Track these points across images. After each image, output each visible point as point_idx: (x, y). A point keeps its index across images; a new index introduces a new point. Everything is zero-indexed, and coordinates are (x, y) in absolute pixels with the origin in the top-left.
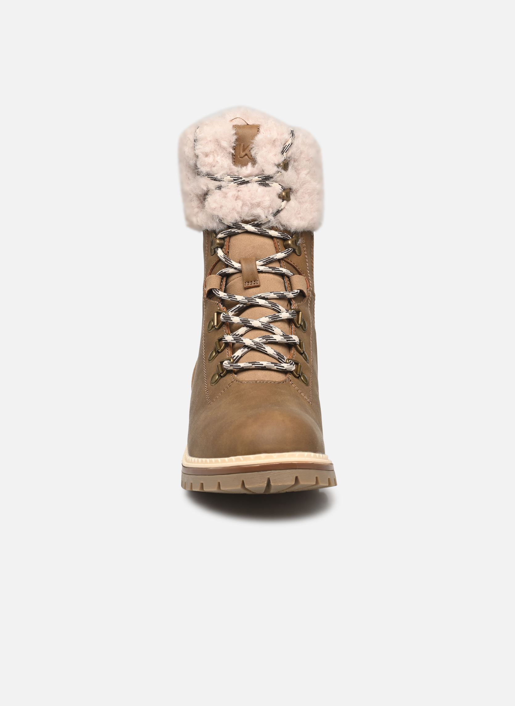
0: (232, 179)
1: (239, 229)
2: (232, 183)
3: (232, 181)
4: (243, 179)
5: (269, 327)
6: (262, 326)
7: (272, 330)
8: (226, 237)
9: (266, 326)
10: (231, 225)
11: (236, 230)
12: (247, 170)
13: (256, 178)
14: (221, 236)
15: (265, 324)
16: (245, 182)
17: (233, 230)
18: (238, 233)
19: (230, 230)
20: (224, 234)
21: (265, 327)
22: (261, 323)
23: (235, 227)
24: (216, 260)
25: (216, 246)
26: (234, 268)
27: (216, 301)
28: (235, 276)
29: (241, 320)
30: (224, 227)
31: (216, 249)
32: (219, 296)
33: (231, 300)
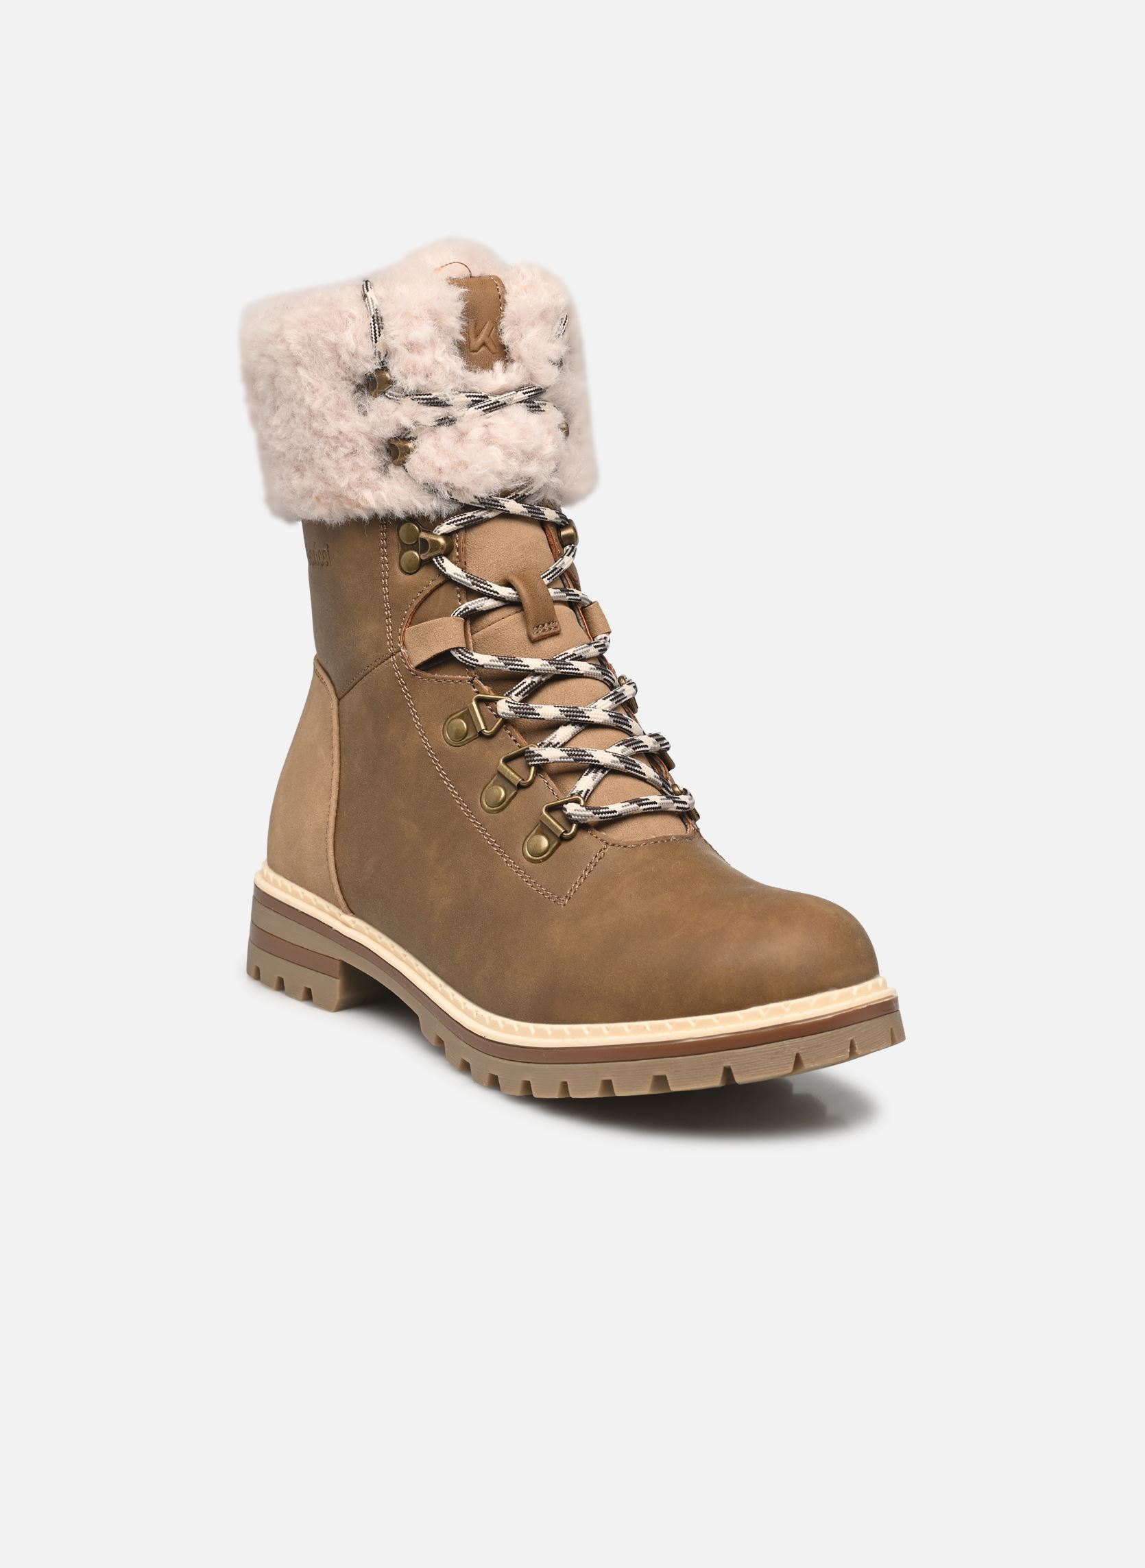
0: (470, 399)
1: (491, 511)
2: (472, 409)
3: (470, 406)
4: (493, 399)
5: (577, 712)
6: (563, 715)
7: (586, 717)
8: (457, 531)
9: (571, 712)
10: (476, 503)
11: (483, 512)
12: (495, 379)
13: (520, 396)
14: (448, 529)
15: (568, 709)
16: (499, 406)
17: (478, 514)
18: (488, 520)
19: (469, 514)
20: (456, 525)
21: (570, 716)
22: (560, 708)
23: (484, 507)
24: (433, 584)
25: (435, 553)
26: (496, 599)
27: (458, 675)
28: (496, 615)
29: (561, 711)
30: (454, 507)
31: (434, 560)
32: (475, 662)
33: (514, 669)
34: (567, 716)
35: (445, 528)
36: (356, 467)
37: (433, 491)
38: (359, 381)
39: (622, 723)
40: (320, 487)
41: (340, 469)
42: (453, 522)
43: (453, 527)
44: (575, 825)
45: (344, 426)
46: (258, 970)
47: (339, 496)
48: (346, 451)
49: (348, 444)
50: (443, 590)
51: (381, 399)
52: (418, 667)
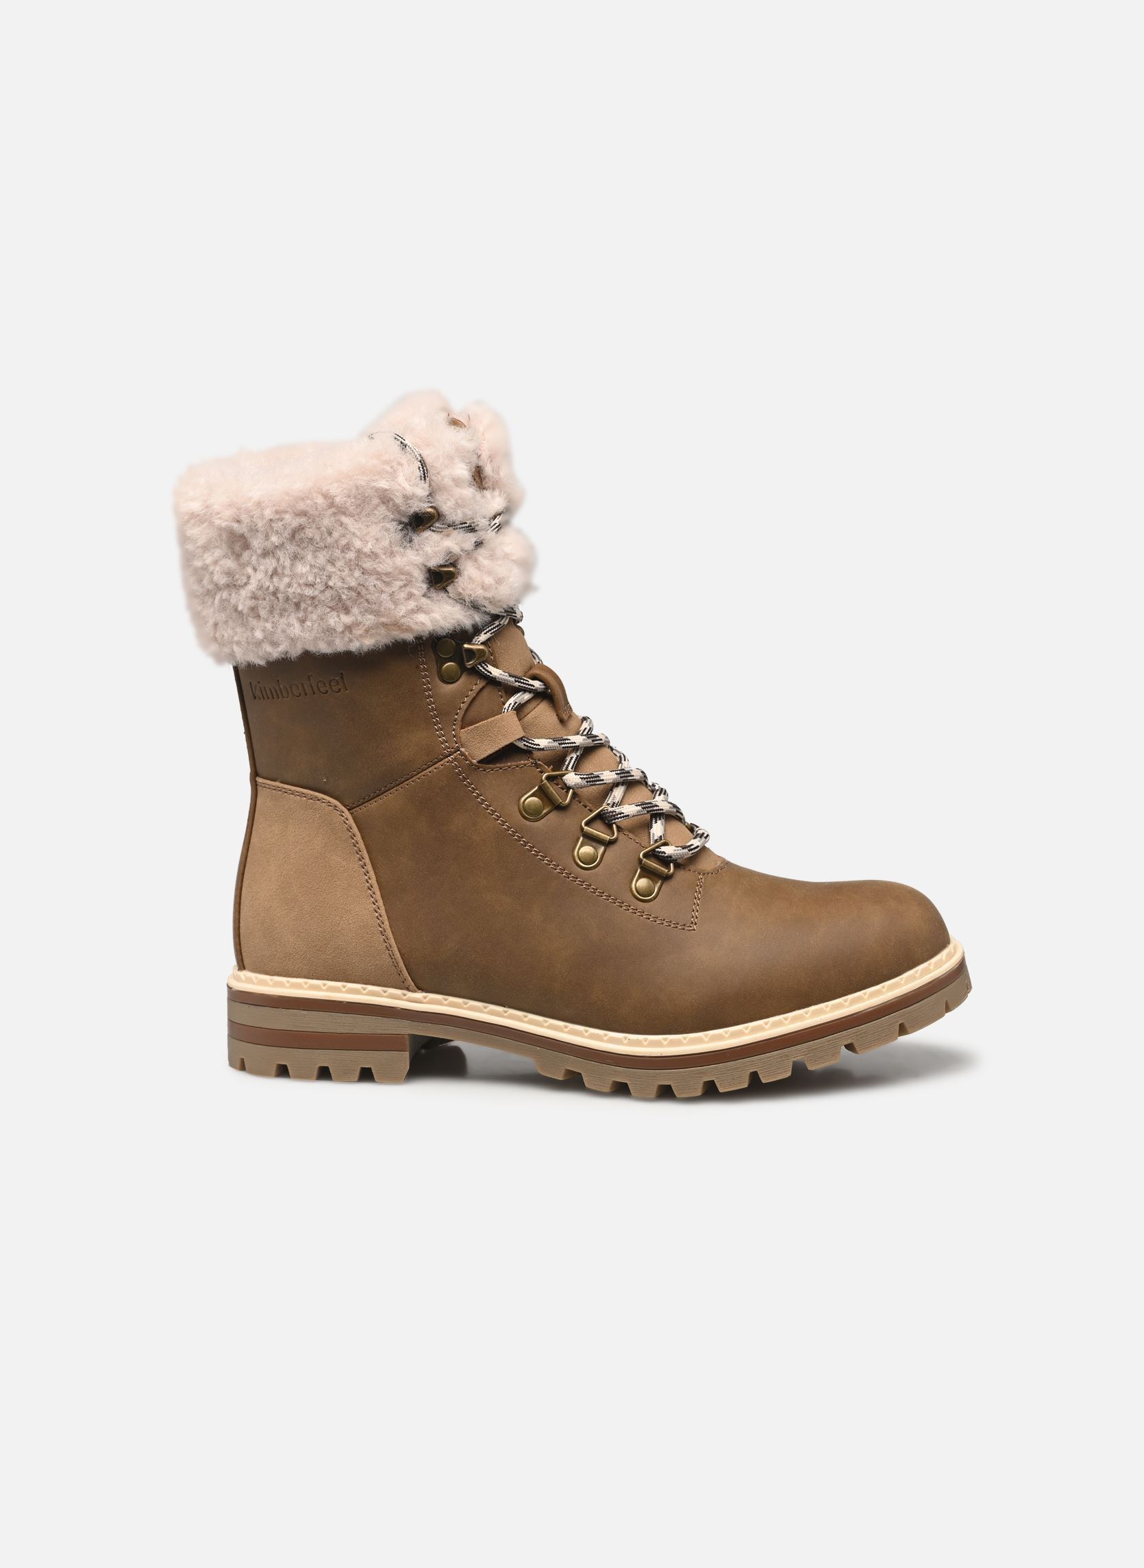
1: (507, 618)
2: (490, 532)
3: (488, 529)
8: (492, 639)
10: (502, 613)
11: (504, 619)
14: (485, 638)
17: (502, 623)
18: (504, 626)
19: (496, 623)
20: (491, 633)
24: (476, 688)
25: (481, 660)
26: (530, 691)
27: (520, 761)
28: (531, 706)
29: (582, 778)
30: (488, 618)
31: (479, 666)
32: (538, 747)
33: (566, 747)
34: (587, 782)
35: (483, 637)
36: (410, 596)
37: (475, 606)
38: (406, 520)
39: (627, 777)
40: (370, 619)
41: (396, 603)
42: (488, 632)
43: (489, 635)
44: (672, 864)
45: (399, 561)
46: (242, 1061)
47: (396, 625)
48: (401, 583)
49: (403, 577)
50: (485, 692)
51: (427, 534)
52: (479, 762)
